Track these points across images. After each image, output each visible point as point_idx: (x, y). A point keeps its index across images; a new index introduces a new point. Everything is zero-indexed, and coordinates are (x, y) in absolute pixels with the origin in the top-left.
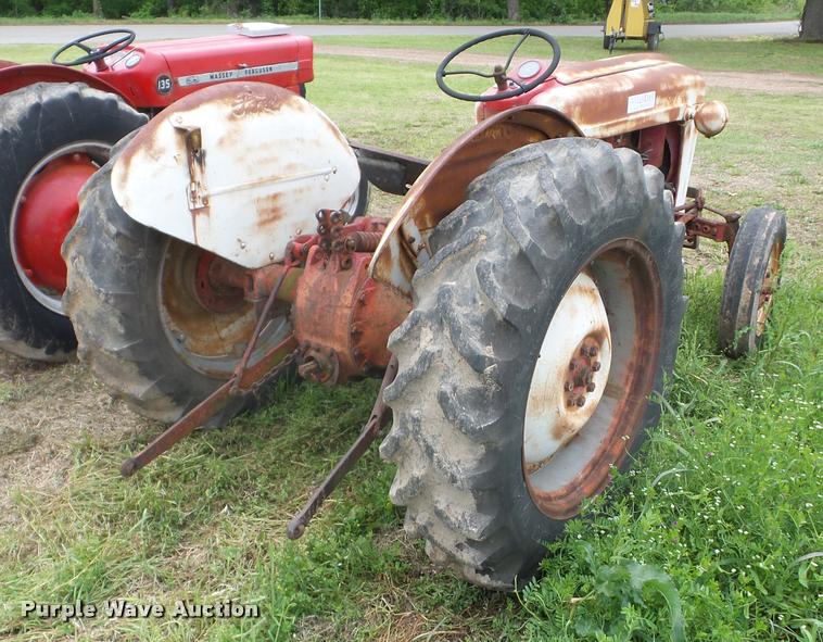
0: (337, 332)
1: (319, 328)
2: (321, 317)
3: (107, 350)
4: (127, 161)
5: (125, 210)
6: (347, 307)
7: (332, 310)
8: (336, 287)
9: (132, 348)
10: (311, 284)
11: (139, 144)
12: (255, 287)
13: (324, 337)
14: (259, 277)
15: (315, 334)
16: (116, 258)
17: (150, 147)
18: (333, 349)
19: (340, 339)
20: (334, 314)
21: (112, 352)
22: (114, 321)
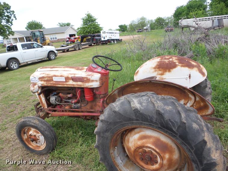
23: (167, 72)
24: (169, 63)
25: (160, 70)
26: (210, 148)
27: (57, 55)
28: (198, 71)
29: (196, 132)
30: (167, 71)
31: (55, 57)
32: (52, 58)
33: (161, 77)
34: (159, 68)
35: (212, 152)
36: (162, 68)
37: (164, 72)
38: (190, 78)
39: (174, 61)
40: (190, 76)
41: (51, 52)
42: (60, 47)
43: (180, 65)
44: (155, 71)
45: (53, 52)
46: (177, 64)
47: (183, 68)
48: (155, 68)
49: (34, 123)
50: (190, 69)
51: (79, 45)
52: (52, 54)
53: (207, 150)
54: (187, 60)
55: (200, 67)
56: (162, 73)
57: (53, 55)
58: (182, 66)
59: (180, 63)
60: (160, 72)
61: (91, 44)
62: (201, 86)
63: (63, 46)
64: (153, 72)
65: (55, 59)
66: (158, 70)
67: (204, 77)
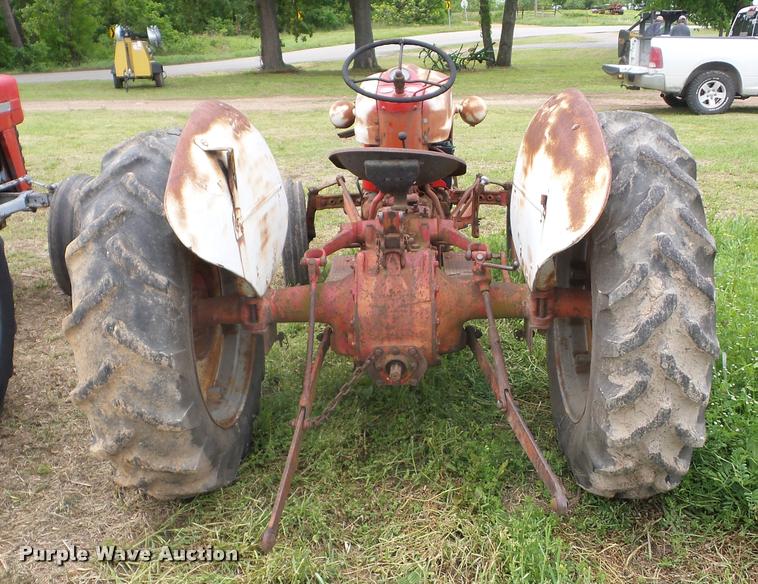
0: (419, 329)
1: (392, 331)
2: (395, 319)
3: (169, 425)
4: (178, 196)
5: (194, 250)
6: (425, 302)
7: (408, 309)
8: (405, 286)
9: (189, 415)
10: (371, 290)
11: (181, 175)
12: (261, 315)
13: (398, 338)
14: (265, 304)
15: (389, 338)
16: (166, 312)
17: (194, 176)
18: (415, 348)
19: (422, 335)
20: (412, 312)
21: (175, 425)
22: (172, 389)
28: (567, 190)
33: (524, 183)
38: (544, 216)
43: (548, 139)
46: (547, 132)
50: (554, 171)
54: (574, 126)
56: (526, 166)
58: (547, 149)
59: (552, 131)
60: (525, 160)
67: (575, 230)
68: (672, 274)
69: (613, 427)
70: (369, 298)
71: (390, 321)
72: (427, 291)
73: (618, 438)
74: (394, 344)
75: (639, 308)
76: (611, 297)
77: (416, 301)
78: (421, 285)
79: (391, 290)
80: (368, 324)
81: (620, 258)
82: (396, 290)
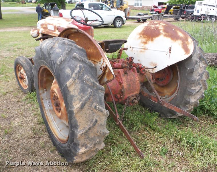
0: (137, 88)
7: (135, 84)
8: (133, 77)
10: (125, 80)
13: (133, 92)
18: (137, 94)
19: (138, 90)
23: (150, 41)
24: (154, 29)
25: (144, 37)
26: (74, 96)
27: (124, 23)
28: (181, 45)
29: (65, 76)
30: (150, 39)
31: (121, 25)
32: (117, 25)
33: (144, 46)
34: (143, 34)
35: (74, 100)
36: (146, 35)
37: (147, 40)
38: (170, 53)
39: (160, 28)
40: (170, 50)
41: (119, 18)
42: (137, 15)
43: (164, 33)
44: (140, 37)
45: (120, 18)
46: (161, 31)
47: (166, 38)
48: (140, 34)
49: (22, 62)
50: (172, 41)
51: (160, 16)
52: (119, 20)
53: (70, 97)
54: (174, 29)
55: (187, 40)
56: (146, 41)
57: (120, 23)
58: (165, 35)
59: (164, 31)
60: (144, 40)
61: (178, 17)
62: (187, 69)
63: (139, 15)
64: (138, 39)
65: (120, 27)
66: (142, 37)
67: (187, 54)
68: (202, 61)
69: (191, 100)
70: (126, 83)
71: (131, 88)
72: (138, 78)
73: (194, 102)
74: (132, 94)
75: (199, 70)
76: (194, 69)
77: (136, 81)
78: (136, 77)
79: (130, 79)
80: (126, 90)
81: (192, 60)
82: (131, 79)
